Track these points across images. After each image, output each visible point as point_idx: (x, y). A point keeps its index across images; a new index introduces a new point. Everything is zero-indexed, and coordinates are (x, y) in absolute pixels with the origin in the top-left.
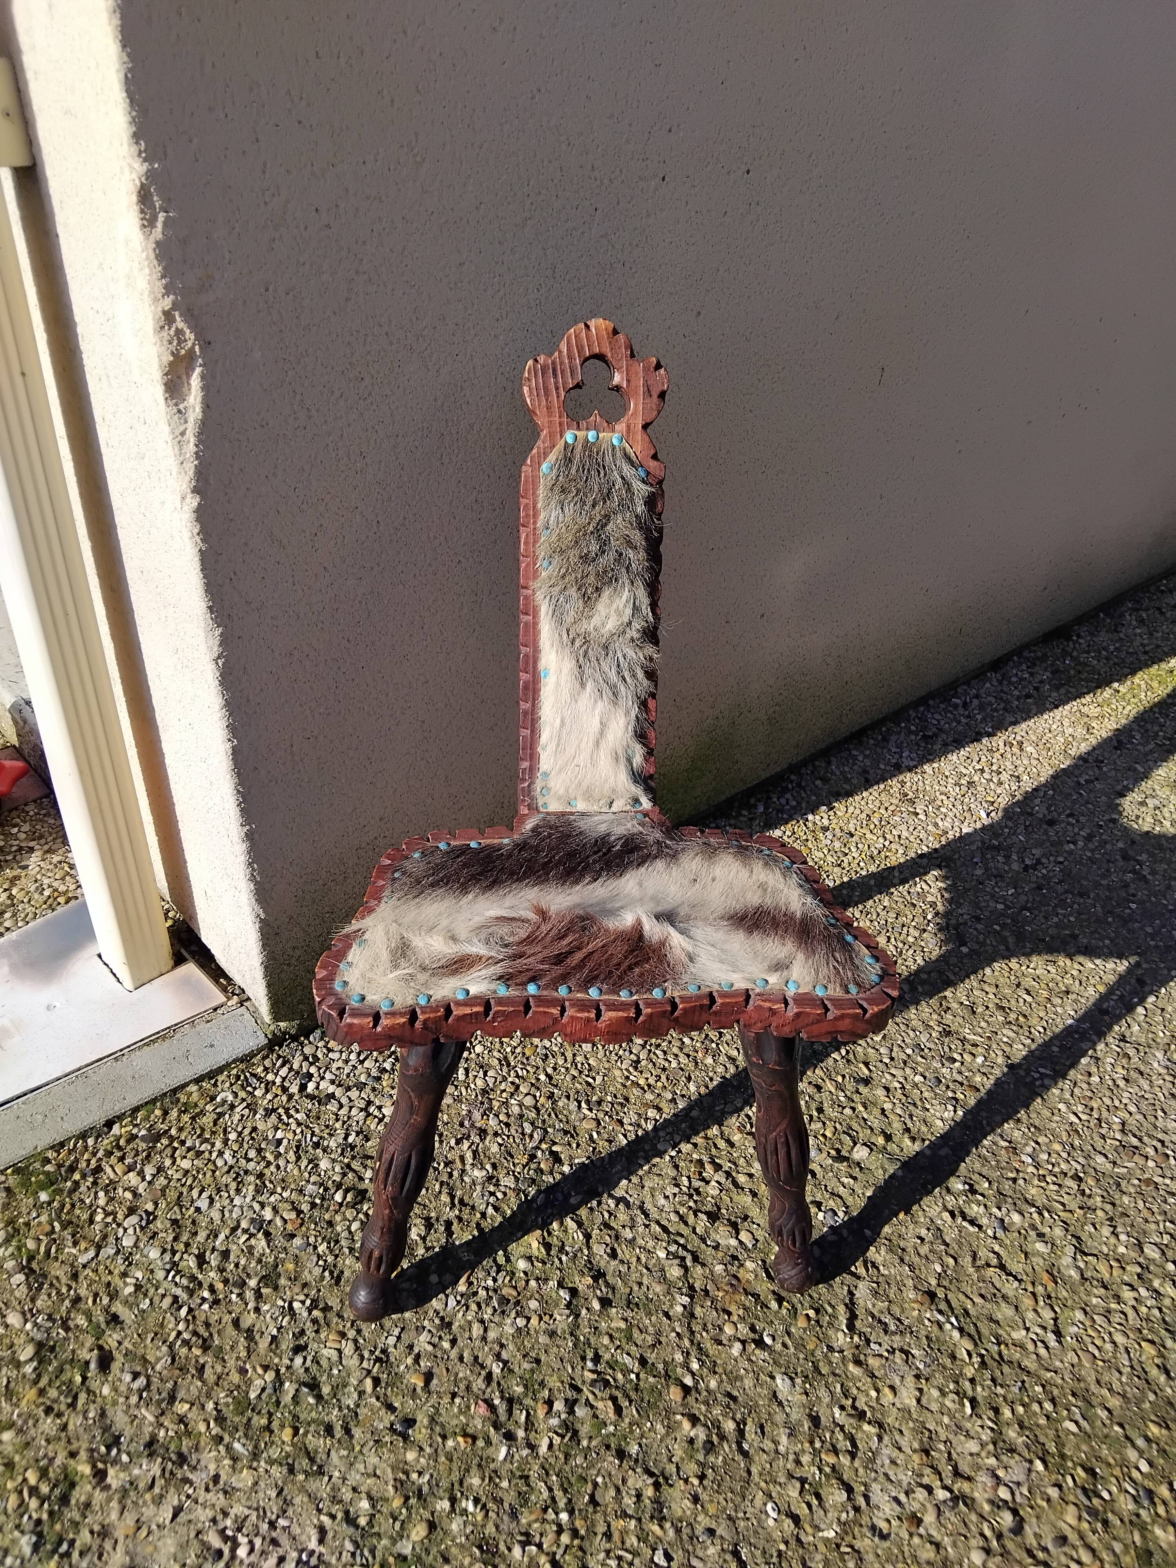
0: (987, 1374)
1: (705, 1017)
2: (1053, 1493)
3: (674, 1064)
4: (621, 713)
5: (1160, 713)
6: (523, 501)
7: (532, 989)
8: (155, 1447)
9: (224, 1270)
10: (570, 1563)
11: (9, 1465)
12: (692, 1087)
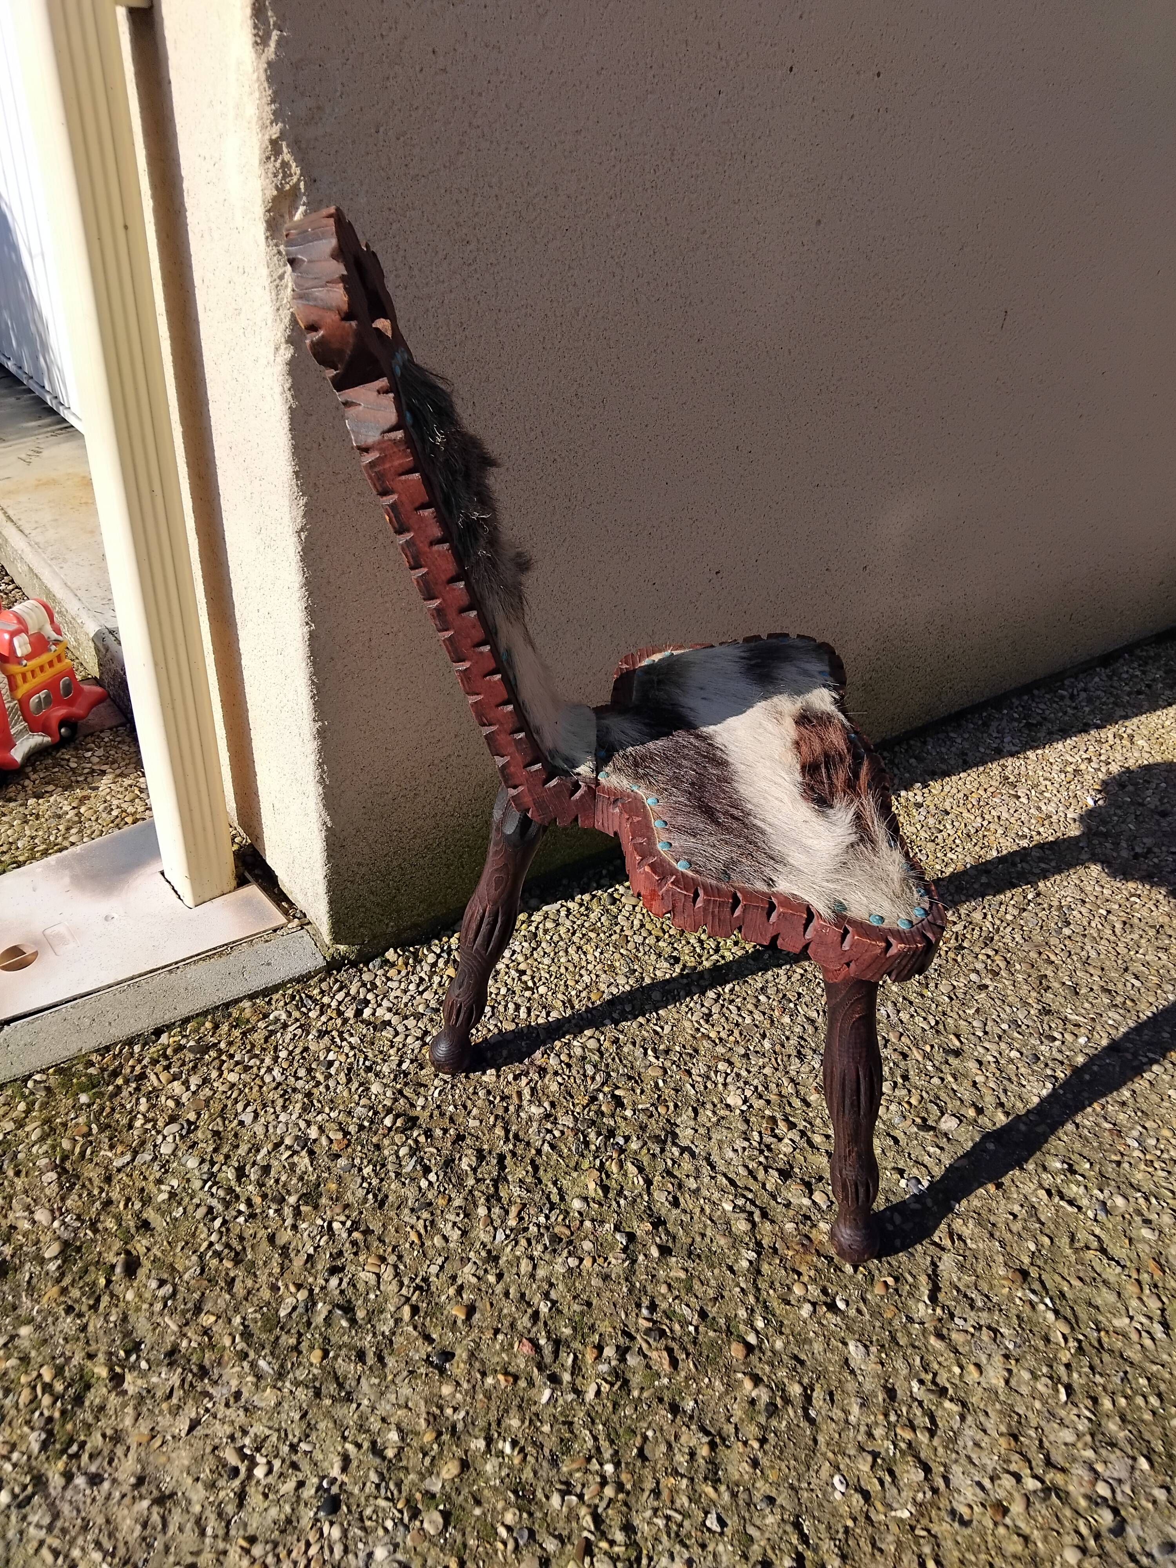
0: (1085, 1361)
2: (1160, 1494)
8: (176, 1356)
9: (264, 1185)
10: (613, 1518)
11: (25, 1360)
12: (767, 1044)
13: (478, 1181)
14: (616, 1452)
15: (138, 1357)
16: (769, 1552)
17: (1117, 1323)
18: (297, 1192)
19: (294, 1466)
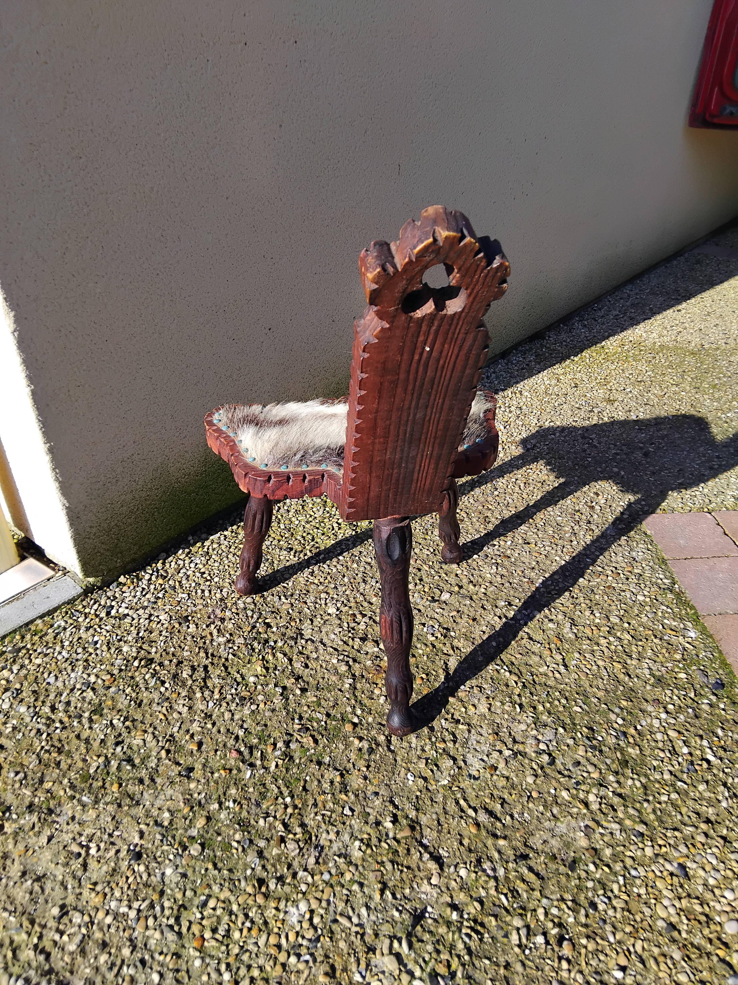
0: (528, 691)
2: (571, 742)
8: (33, 807)
9: (68, 711)
10: (294, 822)
12: (346, 580)
13: (194, 681)
14: (291, 791)
15: (10, 813)
16: (379, 817)
17: (541, 670)
18: (88, 710)
19: (113, 844)
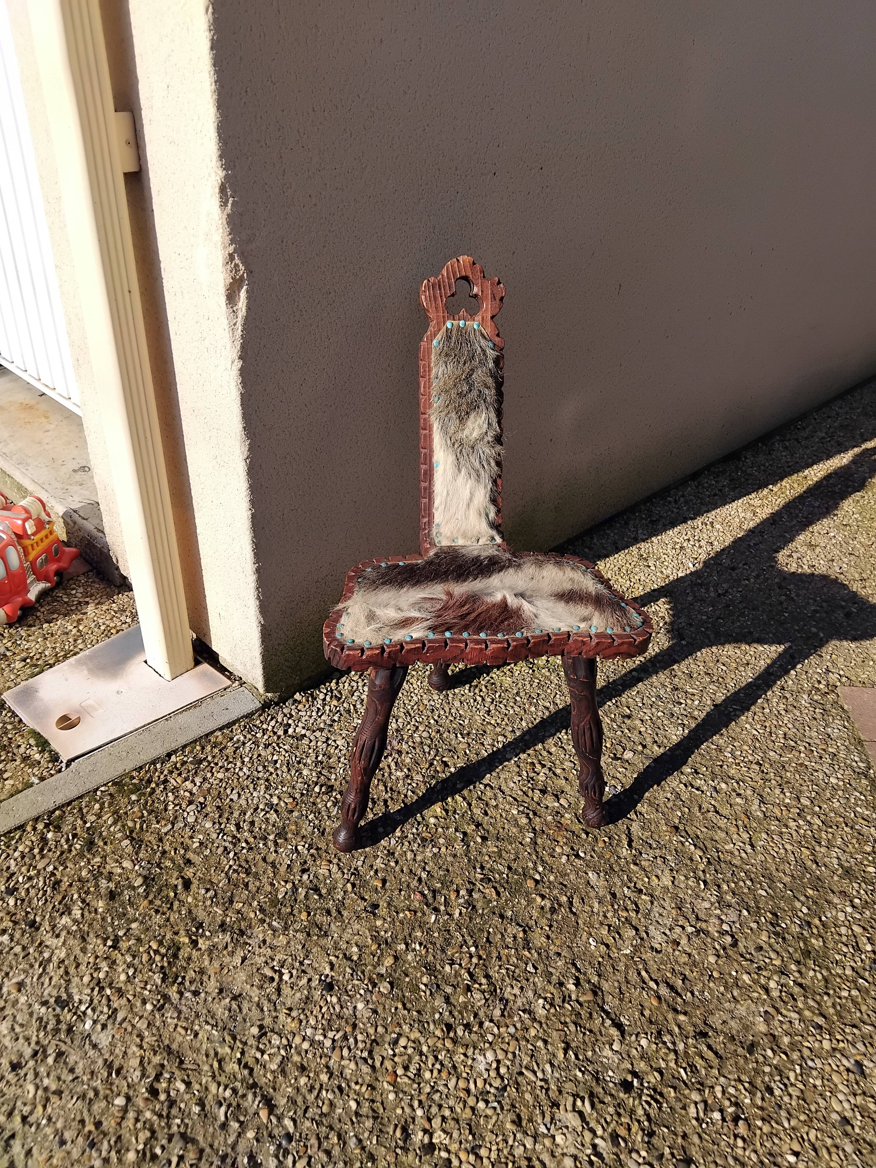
0: (712, 868)
1: (545, 648)
2: (754, 926)
3: (512, 712)
4: (482, 486)
5: (800, 503)
6: (422, 363)
7: (448, 634)
8: (225, 927)
10: (479, 973)
11: (139, 940)
14: (475, 941)
15: (203, 930)
16: (561, 978)
17: (727, 847)
18: (273, 833)
19: (304, 971)
